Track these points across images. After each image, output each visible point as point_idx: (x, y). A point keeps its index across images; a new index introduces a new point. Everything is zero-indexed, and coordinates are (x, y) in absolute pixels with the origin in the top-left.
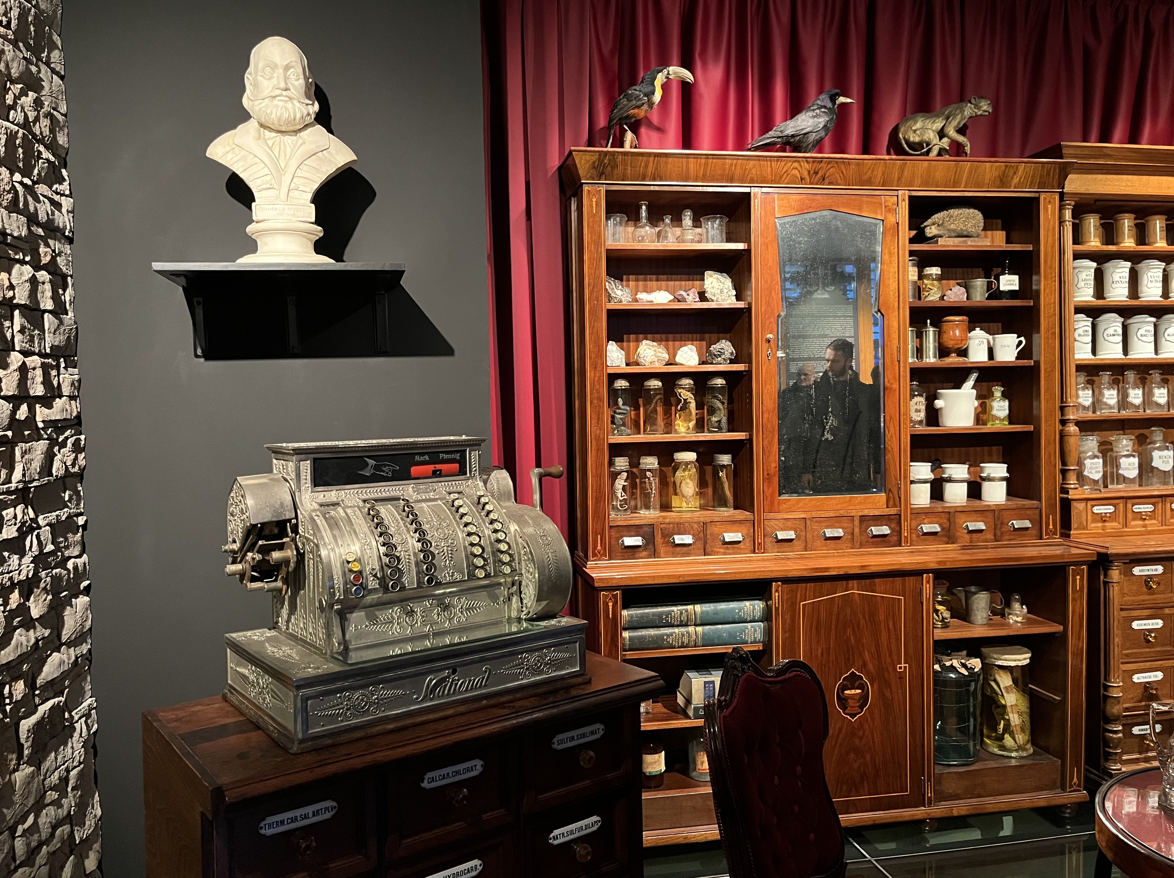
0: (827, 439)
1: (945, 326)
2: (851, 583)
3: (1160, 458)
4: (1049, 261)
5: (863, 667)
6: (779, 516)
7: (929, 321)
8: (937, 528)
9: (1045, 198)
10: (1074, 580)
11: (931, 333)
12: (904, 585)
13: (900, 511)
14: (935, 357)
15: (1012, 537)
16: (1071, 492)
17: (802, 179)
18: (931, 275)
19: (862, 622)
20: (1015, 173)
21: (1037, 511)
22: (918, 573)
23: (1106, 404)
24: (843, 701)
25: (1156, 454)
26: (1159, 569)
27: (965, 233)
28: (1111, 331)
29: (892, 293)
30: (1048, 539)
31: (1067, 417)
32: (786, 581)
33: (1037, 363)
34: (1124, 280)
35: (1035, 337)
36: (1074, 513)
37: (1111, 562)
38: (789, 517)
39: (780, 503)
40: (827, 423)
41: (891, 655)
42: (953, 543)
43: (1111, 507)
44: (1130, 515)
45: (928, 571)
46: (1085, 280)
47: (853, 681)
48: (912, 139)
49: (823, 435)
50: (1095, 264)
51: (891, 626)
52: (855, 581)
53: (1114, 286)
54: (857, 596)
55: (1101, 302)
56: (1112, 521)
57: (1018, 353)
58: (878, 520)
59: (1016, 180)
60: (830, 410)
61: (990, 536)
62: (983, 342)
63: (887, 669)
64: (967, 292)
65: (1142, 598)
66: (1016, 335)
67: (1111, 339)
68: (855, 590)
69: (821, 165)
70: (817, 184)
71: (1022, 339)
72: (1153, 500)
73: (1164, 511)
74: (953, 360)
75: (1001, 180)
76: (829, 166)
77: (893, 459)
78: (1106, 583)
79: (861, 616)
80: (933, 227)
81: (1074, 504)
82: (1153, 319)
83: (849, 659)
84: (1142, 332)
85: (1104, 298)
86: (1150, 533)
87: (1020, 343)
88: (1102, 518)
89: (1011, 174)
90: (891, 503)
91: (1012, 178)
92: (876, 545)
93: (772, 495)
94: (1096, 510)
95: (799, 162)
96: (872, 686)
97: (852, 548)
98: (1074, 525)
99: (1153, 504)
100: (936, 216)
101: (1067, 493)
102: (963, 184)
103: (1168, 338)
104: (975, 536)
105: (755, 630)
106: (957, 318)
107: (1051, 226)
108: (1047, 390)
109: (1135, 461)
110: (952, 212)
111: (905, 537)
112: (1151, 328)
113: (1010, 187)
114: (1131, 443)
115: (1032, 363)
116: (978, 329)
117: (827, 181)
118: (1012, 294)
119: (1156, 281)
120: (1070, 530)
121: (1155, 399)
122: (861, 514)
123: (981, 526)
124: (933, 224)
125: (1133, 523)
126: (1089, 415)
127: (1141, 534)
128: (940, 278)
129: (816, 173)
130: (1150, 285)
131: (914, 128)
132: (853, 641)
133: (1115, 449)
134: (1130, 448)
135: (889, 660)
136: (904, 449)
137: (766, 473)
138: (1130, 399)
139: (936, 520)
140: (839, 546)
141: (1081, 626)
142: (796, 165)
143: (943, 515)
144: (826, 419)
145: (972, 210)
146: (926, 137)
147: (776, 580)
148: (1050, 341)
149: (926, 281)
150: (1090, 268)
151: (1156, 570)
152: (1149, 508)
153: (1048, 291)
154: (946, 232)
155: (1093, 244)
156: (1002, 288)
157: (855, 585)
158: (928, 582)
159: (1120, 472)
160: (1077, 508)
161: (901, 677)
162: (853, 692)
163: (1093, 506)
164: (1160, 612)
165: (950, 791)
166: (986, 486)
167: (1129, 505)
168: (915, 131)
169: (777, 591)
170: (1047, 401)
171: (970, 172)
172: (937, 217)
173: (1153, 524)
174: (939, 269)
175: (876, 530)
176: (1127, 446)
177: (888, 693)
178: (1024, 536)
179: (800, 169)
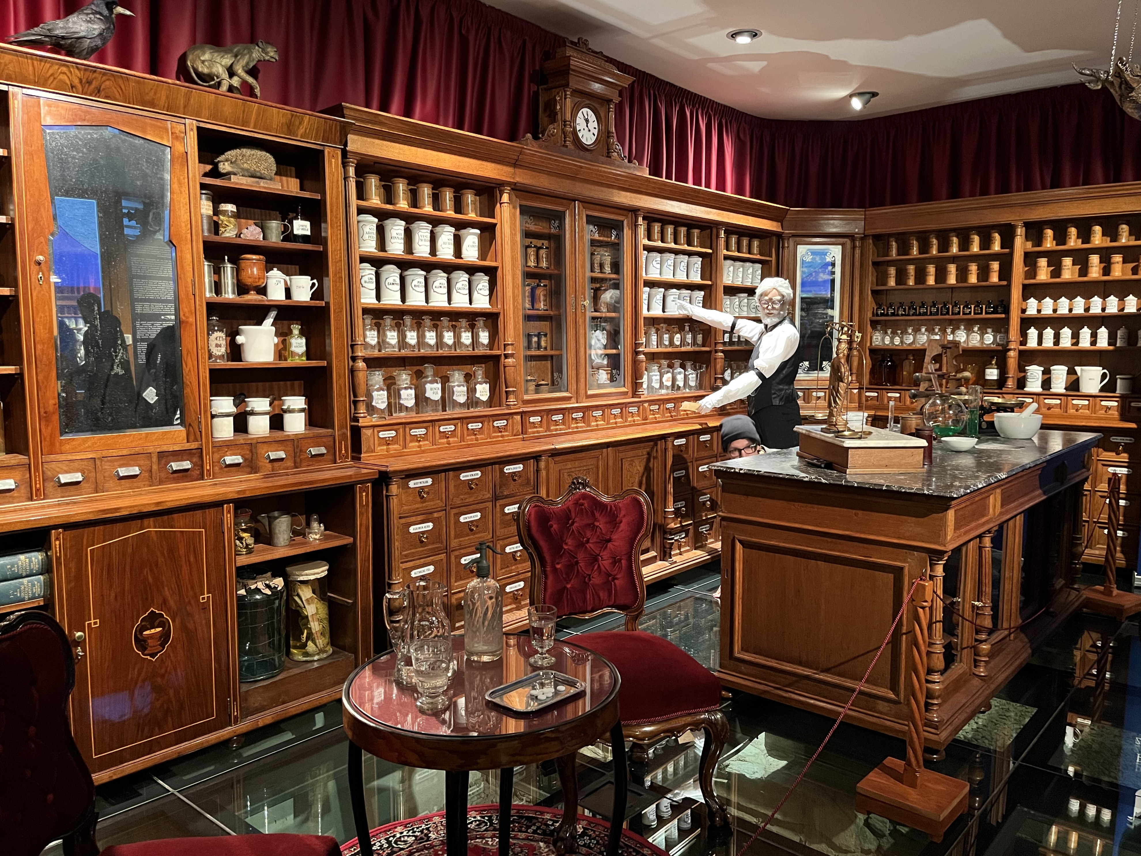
0: (117, 374)
1: (243, 264)
2: (146, 521)
3: (431, 389)
4: (334, 210)
5: (164, 604)
6: (62, 457)
7: (226, 257)
8: (238, 459)
9: (329, 153)
10: (361, 497)
11: (229, 269)
12: (204, 518)
13: (202, 445)
14: (234, 293)
15: (311, 463)
16: (361, 420)
17: (72, 87)
18: (226, 211)
19: (161, 560)
20: (300, 123)
21: (331, 439)
22: (218, 504)
23: (389, 344)
24: (141, 642)
25: (428, 386)
26: (429, 481)
27: (258, 174)
28: (390, 280)
29: (183, 225)
30: (341, 462)
31: (356, 355)
32: (68, 526)
33: (327, 303)
34: (400, 237)
35: (325, 279)
36: (363, 438)
37: (390, 478)
38: (74, 458)
39: (62, 443)
40: (116, 356)
41: (192, 588)
42: (256, 473)
43: (394, 432)
44: (408, 438)
45: (228, 502)
46: (369, 233)
47: (153, 620)
48: (200, 69)
49: (112, 369)
50: (376, 220)
51: (192, 559)
52: (152, 519)
53: (393, 241)
54: (153, 534)
55: (382, 254)
56: (394, 444)
57: (312, 294)
58: (179, 455)
59: (301, 131)
60: (119, 342)
61: (290, 463)
62: (280, 282)
63: (189, 602)
64: (263, 231)
65: (417, 506)
66: (309, 278)
67: (390, 287)
68: (152, 528)
69: (95, 75)
70: (91, 95)
71: (315, 281)
72: (425, 425)
73: (434, 433)
74: (252, 298)
75: (288, 127)
76: (104, 78)
77: (192, 393)
78: (387, 497)
79: (159, 554)
80: (226, 163)
81: (364, 431)
82: (424, 273)
83: (147, 599)
84: (415, 283)
85: (386, 251)
86: (423, 452)
87: (313, 285)
88: (387, 442)
89: (297, 123)
90: (192, 437)
91: (299, 128)
92: (177, 481)
93: (52, 435)
94: (382, 435)
95: (67, 66)
96: (173, 621)
97: (150, 486)
98: (364, 448)
99: (426, 428)
100: (229, 152)
101: (358, 421)
102: (252, 125)
103: (435, 290)
104: (276, 464)
105: (33, 585)
106: (254, 257)
107: (335, 180)
108: (336, 329)
109: (412, 392)
110: (245, 151)
111: (208, 471)
112: (422, 280)
113: (297, 136)
114: (409, 378)
115: (323, 304)
116: (275, 269)
117: (103, 93)
118: (304, 239)
119: (425, 240)
120: (361, 453)
121: (427, 340)
122: (158, 450)
123: (282, 454)
124: (227, 160)
125: (411, 445)
126: (376, 353)
127: (417, 453)
128: (237, 216)
129: (89, 83)
130: (420, 243)
131: (202, 58)
132: (151, 580)
133: (398, 383)
134: (408, 382)
135: (191, 593)
136: (204, 383)
137: (42, 411)
138: (407, 340)
139: (239, 451)
140: (135, 485)
141: (368, 535)
142: (64, 69)
143: (245, 447)
144: (116, 352)
145: (264, 153)
146: (214, 70)
147: (56, 527)
148: (338, 284)
149: (221, 217)
150: (373, 222)
151: (427, 482)
152: (423, 431)
153: (334, 238)
154: (239, 170)
155: (375, 201)
156: (295, 232)
157: (152, 523)
158: (229, 512)
159: (401, 402)
160: (365, 434)
161: (204, 608)
162: (153, 631)
163: (379, 432)
164: (430, 516)
165: (256, 705)
166: (287, 417)
167: (407, 430)
168: (203, 62)
169: (57, 539)
170: (337, 339)
171: (258, 114)
172: (230, 154)
173: (426, 444)
174: (235, 206)
175: (175, 466)
176: (406, 380)
177: (190, 626)
178: (320, 461)
179: (69, 75)
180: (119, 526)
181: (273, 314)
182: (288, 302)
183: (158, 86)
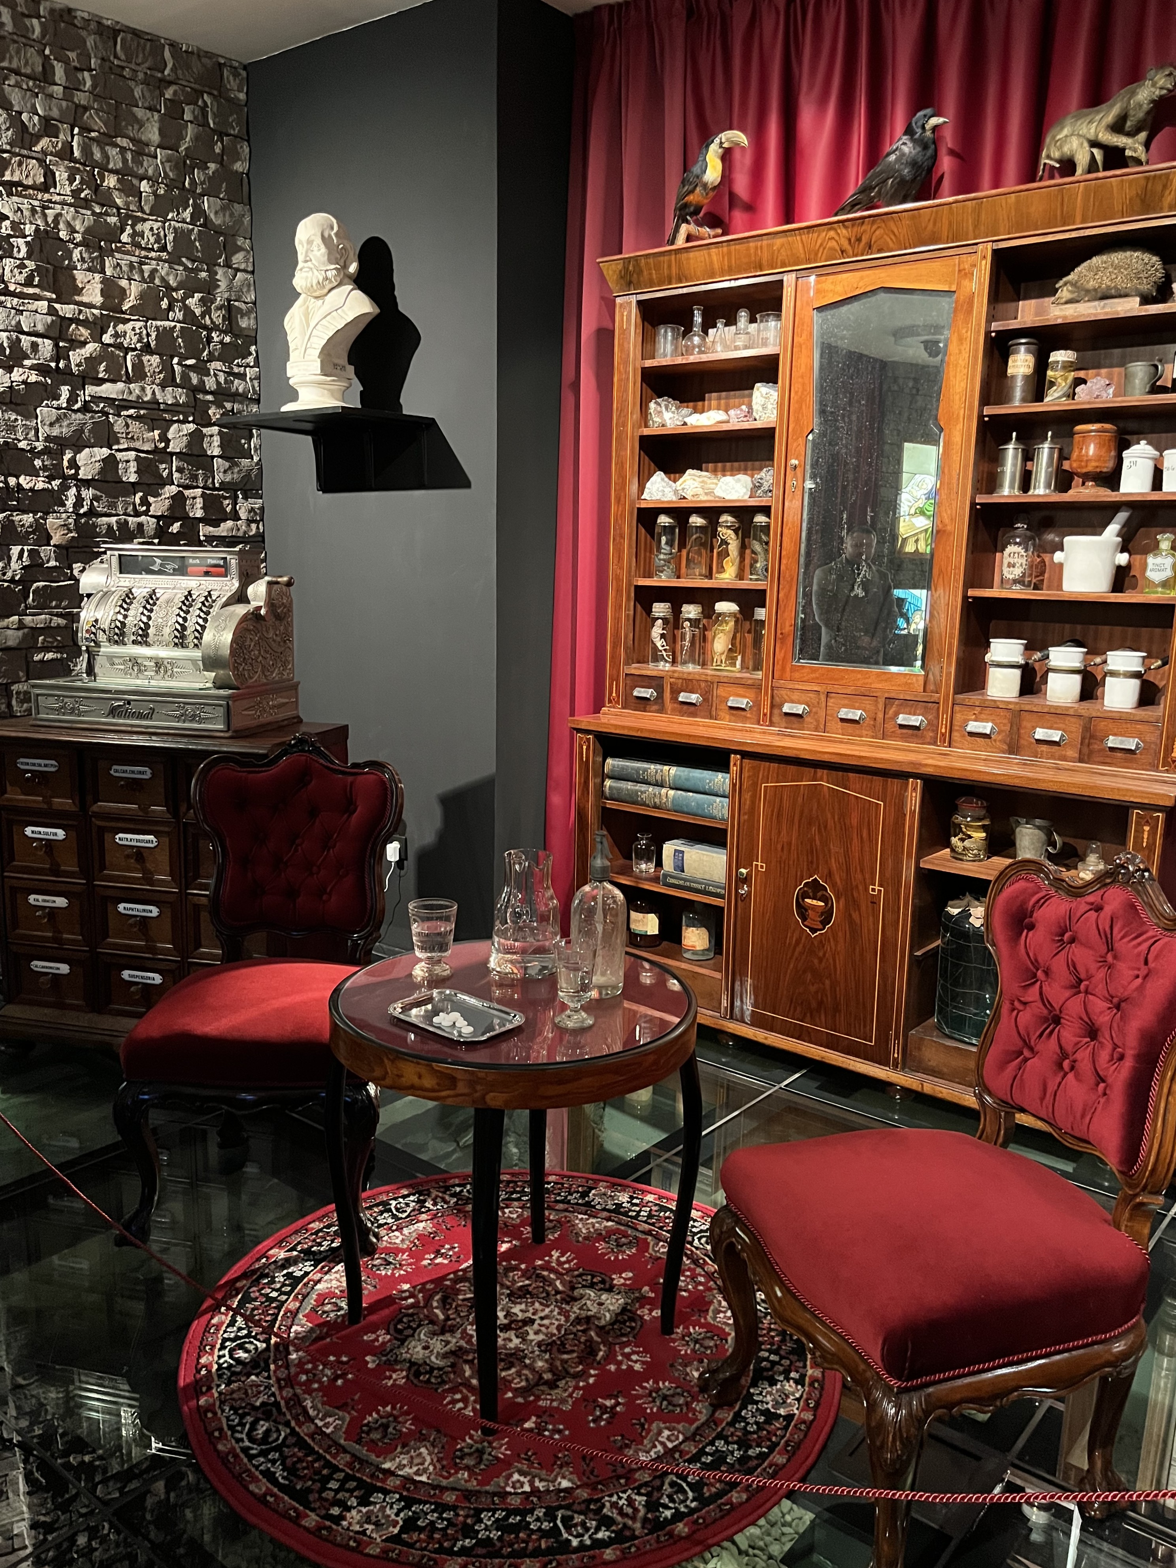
0: (856, 596)
1: (1074, 440)
2: (820, 772)
5: (829, 877)
6: (790, 685)
7: (1048, 433)
10: (1139, 832)
12: (885, 789)
13: (940, 698)
14: (1048, 486)
17: (842, 252)
18: (1059, 362)
19: (830, 823)
21: (1154, 728)
22: (903, 776)
24: (803, 910)
30: (1166, 772)
32: (745, 755)
38: (797, 687)
39: (794, 669)
40: (859, 574)
41: (862, 871)
42: (1015, 753)
45: (916, 776)
47: (815, 889)
49: (853, 589)
51: (865, 834)
52: (825, 771)
54: (826, 789)
58: (910, 705)
60: (864, 557)
61: (1072, 753)
62: (1145, 462)
63: (857, 887)
68: (826, 783)
69: (864, 227)
70: (862, 255)
74: (1087, 492)
75: (1143, 201)
76: (874, 227)
79: (829, 816)
80: (1065, 288)
83: (812, 862)
90: (930, 686)
92: (904, 738)
93: (784, 659)
95: (835, 230)
96: (837, 902)
97: (873, 737)
104: (1043, 748)
106: (1095, 427)
111: (943, 735)
116: (1143, 442)
117: (874, 248)
122: (887, 695)
123: (1055, 735)
124: (1071, 281)
129: (859, 240)
132: (818, 842)
135: (859, 876)
136: (952, 615)
137: (779, 632)
139: (992, 717)
140: (858, 732)
142: (832, 233)
143: (1003, 713)
144: (858, 569)
147: (736, 752)
149: (1050, 374)
154: (1082, 294)
156: (1174, 375)
157: (825, 777)
158: (915, 789)
161: (874, 901)
162: (815, 902)
165: (930, 1063)
166: (1109, 682)
169: (735, 764)
171: (1087, 199)
174: (1073, 352)
175: (902, 719)
177: (855, 916)
178: (1127, 761)
179: (837, 238)
180: (792, 769)
181: (1122, 516)
182: (1156, 496)
183: (937, 212)
